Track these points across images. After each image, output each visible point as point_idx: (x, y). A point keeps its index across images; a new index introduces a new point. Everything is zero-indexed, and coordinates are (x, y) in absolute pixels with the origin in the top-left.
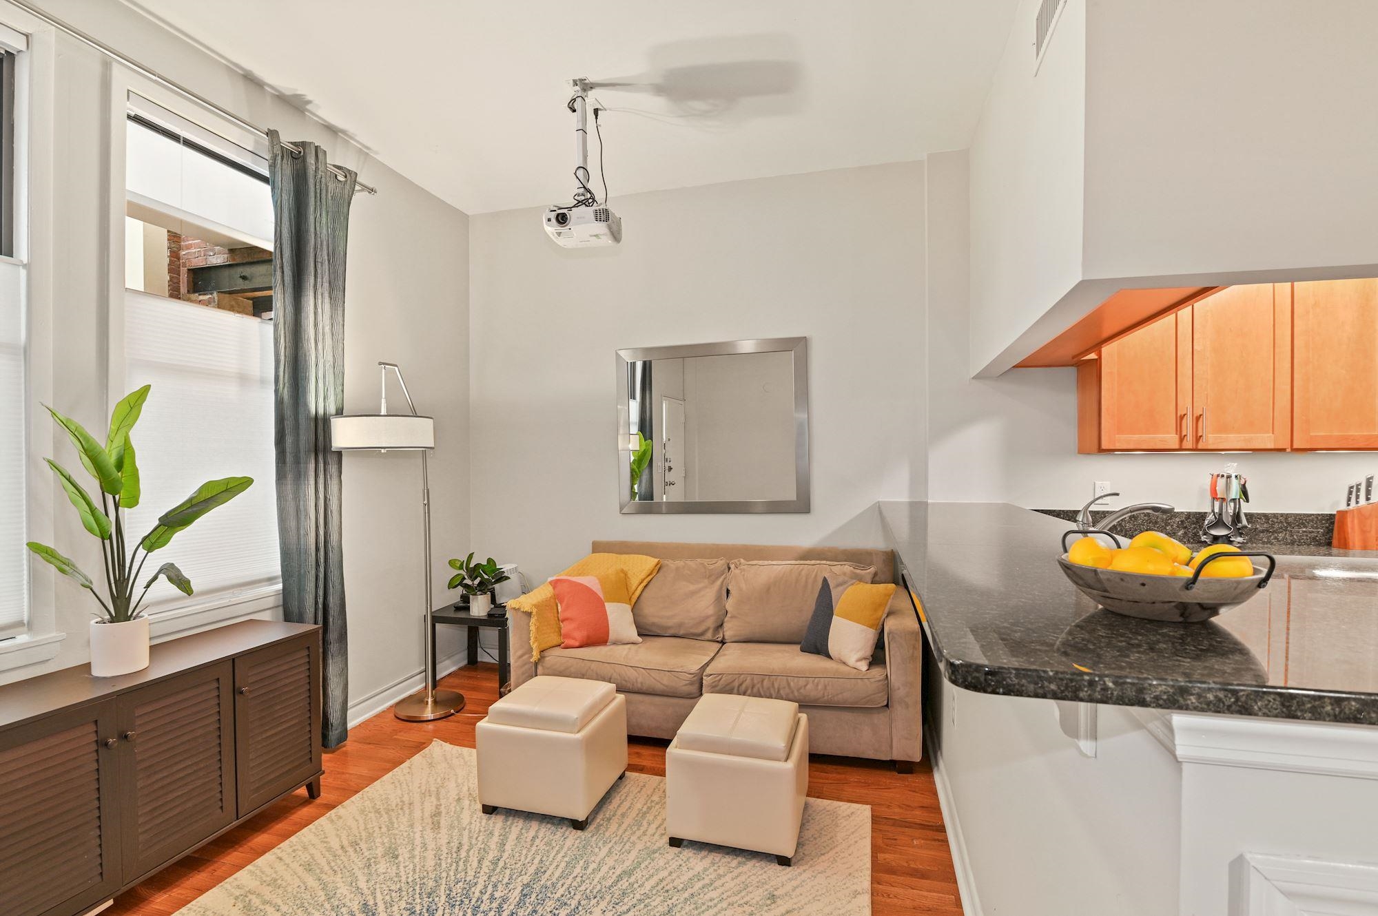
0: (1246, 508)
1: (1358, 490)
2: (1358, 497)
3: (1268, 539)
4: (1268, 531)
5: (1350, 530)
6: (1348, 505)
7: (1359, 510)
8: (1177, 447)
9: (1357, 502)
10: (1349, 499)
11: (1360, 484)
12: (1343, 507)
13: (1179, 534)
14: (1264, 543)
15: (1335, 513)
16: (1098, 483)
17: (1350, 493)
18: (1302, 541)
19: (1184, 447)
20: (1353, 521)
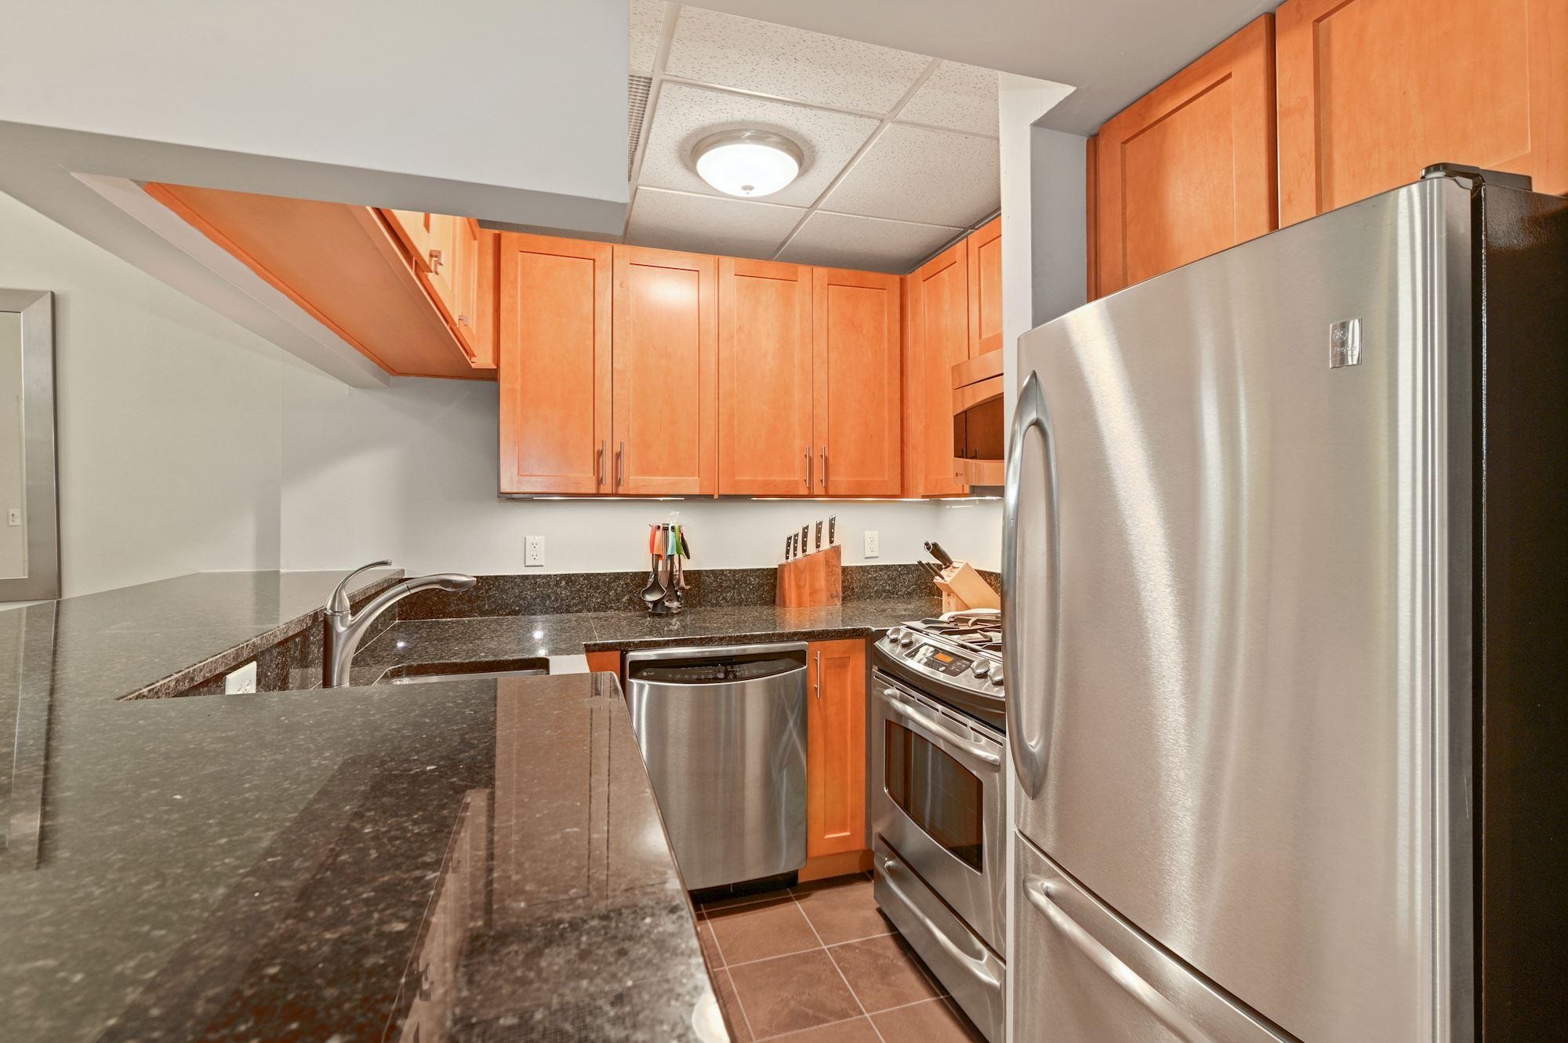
0: (688, 565)
1: (796, 542)
2: (795, 549)
3: (717, 600)
4: (716, 591)
5: (787, 586)
6: (787, 558)
7: (795, 563)
8: (594, 491)
9: (795, 555)
10: (788, 552)
11: (797, 535)
12: (783, 561)
13: (624, 600)
14: (712, 605)
15: (777, 567)
16: (530, 539)
17: (788, 545)
18: (749, 600)
19: (602, 492)
20: (789, 576)
